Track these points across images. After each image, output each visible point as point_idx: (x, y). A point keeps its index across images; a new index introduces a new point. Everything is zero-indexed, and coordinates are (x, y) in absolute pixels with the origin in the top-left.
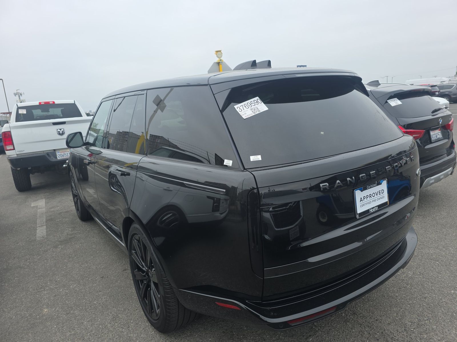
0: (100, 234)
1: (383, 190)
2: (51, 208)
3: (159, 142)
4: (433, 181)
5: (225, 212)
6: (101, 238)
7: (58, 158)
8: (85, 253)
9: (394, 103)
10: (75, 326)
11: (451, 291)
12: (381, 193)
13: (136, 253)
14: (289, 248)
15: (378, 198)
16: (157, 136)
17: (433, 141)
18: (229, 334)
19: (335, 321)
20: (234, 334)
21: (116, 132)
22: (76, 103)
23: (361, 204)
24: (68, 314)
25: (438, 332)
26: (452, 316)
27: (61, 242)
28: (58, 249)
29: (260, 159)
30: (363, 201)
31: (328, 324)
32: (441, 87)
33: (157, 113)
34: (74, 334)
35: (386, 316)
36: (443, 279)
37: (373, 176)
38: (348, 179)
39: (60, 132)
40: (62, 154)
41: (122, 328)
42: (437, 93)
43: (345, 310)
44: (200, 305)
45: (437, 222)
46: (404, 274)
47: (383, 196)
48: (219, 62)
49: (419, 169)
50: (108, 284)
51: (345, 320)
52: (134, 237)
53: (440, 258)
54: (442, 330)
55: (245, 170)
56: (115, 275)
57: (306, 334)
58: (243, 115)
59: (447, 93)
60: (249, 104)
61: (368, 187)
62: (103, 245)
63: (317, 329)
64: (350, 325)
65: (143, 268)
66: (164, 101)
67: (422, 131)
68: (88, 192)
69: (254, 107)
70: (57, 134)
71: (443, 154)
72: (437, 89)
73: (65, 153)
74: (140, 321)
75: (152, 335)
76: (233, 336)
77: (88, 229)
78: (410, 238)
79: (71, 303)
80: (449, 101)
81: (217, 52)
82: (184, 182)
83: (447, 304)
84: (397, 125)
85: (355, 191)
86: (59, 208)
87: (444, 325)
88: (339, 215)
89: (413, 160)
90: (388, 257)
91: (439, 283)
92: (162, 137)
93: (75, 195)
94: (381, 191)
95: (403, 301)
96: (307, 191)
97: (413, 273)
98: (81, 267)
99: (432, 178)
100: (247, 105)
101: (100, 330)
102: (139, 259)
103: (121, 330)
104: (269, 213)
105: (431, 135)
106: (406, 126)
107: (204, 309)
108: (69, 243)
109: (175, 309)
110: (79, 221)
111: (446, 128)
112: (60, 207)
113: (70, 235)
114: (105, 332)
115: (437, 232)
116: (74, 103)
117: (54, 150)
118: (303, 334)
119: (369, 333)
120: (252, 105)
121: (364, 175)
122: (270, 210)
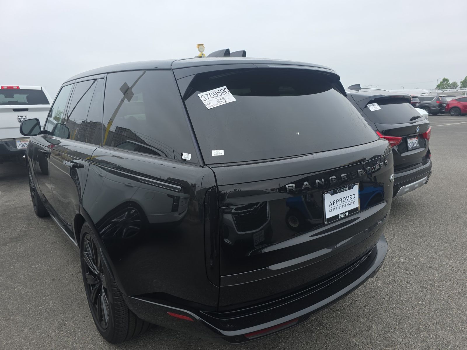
0: (58, 232)
1: (354, 195)
2: (6, 202)
3: (125, 135)
4: (407, 189)
5: (183, 212)
6: (58, 237)
7: (18, 148)
8: (38, 252)
9: (374, 107)
10: (14, 334)
11: (418, 301)
12: (352, 198)
13: (87, 254)
14: (249, 253)
15: (348, 203)
16: (124, 128)
17: (409, 149)
18: (187, 345)
19: (299, 332)
20: (191, 346)
21: (81, 122)
22: (43, 90)
23: (331, 209)
24: (8, 320)
25: (403, 345)
26: (419, 328)
27: (12, 239)
28: (8, 247)
29: (223, 154)
30: (333, 206)
31: (292, 335)
32: (422, 99)
33: (123, 102)
34: (12, 343)
35: (352, 327)
36: (412, 290)
37: (344, 178)
38: (317, 181)
39: (21, 119)
40: (23, 143)
41: (67, 337)
42: (417, 105)
43: (312, 320)
44: (155, 315)
45: (409, 231)
46: (373, 284)
47: (354, 201)
48: (201, 56)
49: (393, 175)
50: (59, 287)
51: (311, 331)
52: (86, 237)
53: (411, 267)
54: (408, 342)
55: (205, 166)
56: (67, 277)
57: (269, 345)
58: (208, 104)
59: (427, 105)
60: (215, 94)
61: (339, 191)
62: (58, 244)
63: (280, 340)
64: (315, 337)
65: (95, 271)
66: (131, 89)
67: (400, 138)
68: (47, 187)
69: (221, 96)
70: (17, 121)
71: (419, 163)
72: (417, 100)
73: (26, 143)
74: (89, 330)
75: (100, 346)
76: (190, 347)
77: (44, 226)
78: (381, 246)
79: (13, 307)
80: (428, 113)
81: (199, 45)
82: (138, 177)
83: (414, 315)
84: (375, 131)
85: (325, 194)
86: (15, 202)
87: (410, 338)
88: (313, 220)
89: (387, 165)
90: (357, 265)
91: (408, 294)
92: (128, 129)
93: (33, 188)
94: (352, 195)
95: (370, 311)
96: (276, 192)
97: (383, 282)
98: (31, 268)
99: (407, 186)
100: (213, 94)
101: (42, 339)
102: (90, 261)
103: (65, 339)
104: (231, 215)
105: (408, 142)
106: (384, 132)
107: (160, 320)
108: (20, 241)
109: (124, 318)
110: (36, 217)
111: (423, 137)
112: (17, 201)
113: (23, 232)
114: (47, 342)
115: (409, 241)
116: (41, 89)
117: (14, 139)
118: (265, 345)
119: (334, 345)
120: (218, 94)
121: (335, 177)
122: (232, 211)
